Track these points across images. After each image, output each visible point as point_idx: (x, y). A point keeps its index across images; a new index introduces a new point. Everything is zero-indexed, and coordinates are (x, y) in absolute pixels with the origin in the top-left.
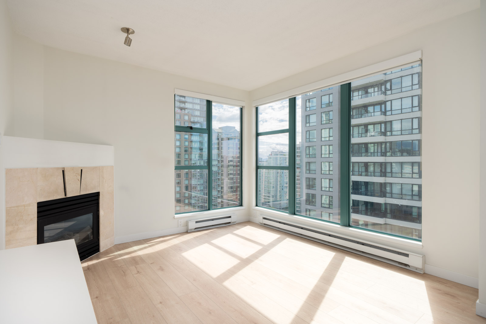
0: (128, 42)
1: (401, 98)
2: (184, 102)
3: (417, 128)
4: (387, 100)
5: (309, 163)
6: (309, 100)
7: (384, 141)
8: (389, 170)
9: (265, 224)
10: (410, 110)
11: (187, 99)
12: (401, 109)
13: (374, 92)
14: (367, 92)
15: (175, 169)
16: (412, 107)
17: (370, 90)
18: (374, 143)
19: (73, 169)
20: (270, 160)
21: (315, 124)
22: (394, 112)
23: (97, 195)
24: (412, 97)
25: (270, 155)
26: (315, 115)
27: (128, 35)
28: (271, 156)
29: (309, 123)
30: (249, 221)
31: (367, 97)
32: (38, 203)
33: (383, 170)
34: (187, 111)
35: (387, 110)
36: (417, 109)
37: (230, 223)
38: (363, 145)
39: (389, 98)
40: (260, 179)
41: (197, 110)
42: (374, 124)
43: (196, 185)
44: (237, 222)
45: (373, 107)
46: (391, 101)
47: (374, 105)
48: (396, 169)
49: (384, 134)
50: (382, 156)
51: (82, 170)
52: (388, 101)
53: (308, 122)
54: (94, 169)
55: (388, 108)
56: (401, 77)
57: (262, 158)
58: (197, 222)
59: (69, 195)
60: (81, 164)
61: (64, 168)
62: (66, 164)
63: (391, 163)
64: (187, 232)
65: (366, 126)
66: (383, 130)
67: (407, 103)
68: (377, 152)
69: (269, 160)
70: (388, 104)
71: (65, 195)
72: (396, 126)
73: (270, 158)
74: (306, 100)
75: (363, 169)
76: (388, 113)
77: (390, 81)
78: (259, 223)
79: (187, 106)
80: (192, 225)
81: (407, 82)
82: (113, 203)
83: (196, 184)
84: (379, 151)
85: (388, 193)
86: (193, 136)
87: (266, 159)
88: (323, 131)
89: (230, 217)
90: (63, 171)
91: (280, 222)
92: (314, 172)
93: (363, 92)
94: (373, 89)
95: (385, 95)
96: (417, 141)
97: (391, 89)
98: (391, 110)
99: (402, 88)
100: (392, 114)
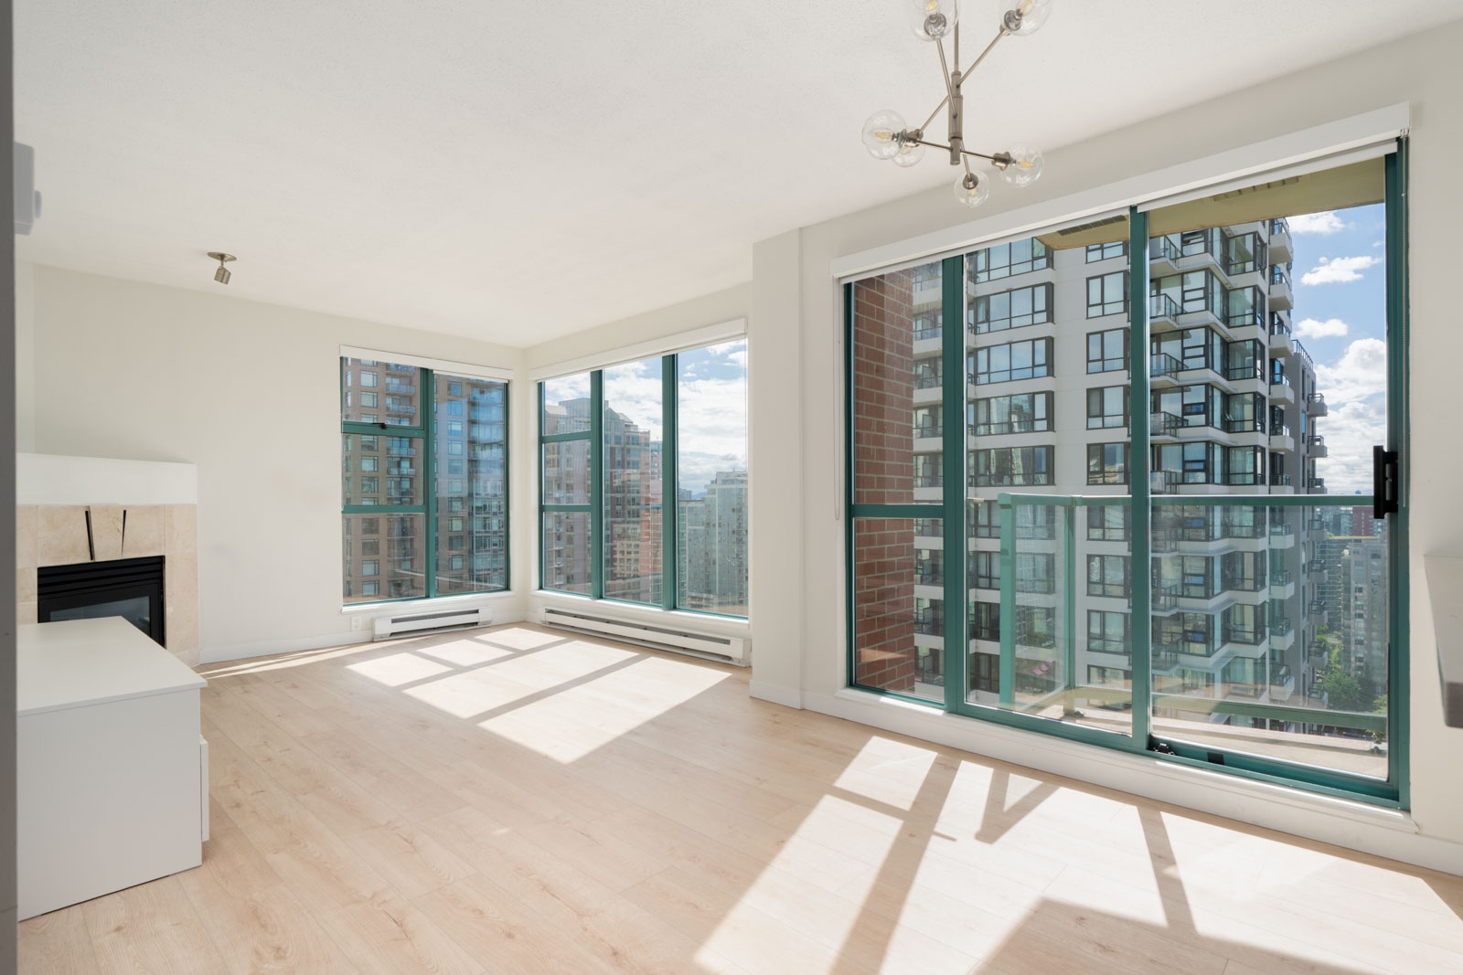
0: (222, 276)
1: (1011, 344)
3: (1044, 417)
4: (979, 346)
9: (551, 623)
10: (1029, 373)
12: (1011, 370)
15: (343, 512)
16: (1034, 366)
19: (106, 509)
20: (713, 496)
22: (994, 378)
23: (159, 562)
24: (1034, 340)
25: (712, 482)
27: (222, 264)
28: (714, 486)
30: (525, 621)
32: (40, 569)
35: (979, 371)
36: (1043, 370)
37: (476, 623)
39: (983, 340)
40: (683, 550)
43: (486, 572)
44: (493, 624)
46: (988, 348)
51: (125, 512)
52: (982, 349)
54: (154, 509)
55: (983, 366)
56: (1010, 291)
57: (690, 492)
58: (394, 621)
59: (99, 558)
60: (122, 501)
61: (89, 507)
62: (93, 499)
64: (372, 642)
67: (1023, 355)
69: (711, 496)
70: (982, 355)
71: (92, 557)
72: (1000, 412)
73: (712, 492)
76: (983, 379)
77: (987, 298)
78: (540, 623)
80: (385, 627)
81: (1022, 304)
82: (197, 580)
83: (489, 570)
85: (983, 577)
86: (481, 426)
87: (701, 493)
89: (477, 612)
90: (87, 513)
91: (575, 616)
93: (928, 323)
95: (976, 333)
96: (1044, 450)
97: (988, 320)
98: (989, 372)
99: (1010, 318)
100: (989, 383)
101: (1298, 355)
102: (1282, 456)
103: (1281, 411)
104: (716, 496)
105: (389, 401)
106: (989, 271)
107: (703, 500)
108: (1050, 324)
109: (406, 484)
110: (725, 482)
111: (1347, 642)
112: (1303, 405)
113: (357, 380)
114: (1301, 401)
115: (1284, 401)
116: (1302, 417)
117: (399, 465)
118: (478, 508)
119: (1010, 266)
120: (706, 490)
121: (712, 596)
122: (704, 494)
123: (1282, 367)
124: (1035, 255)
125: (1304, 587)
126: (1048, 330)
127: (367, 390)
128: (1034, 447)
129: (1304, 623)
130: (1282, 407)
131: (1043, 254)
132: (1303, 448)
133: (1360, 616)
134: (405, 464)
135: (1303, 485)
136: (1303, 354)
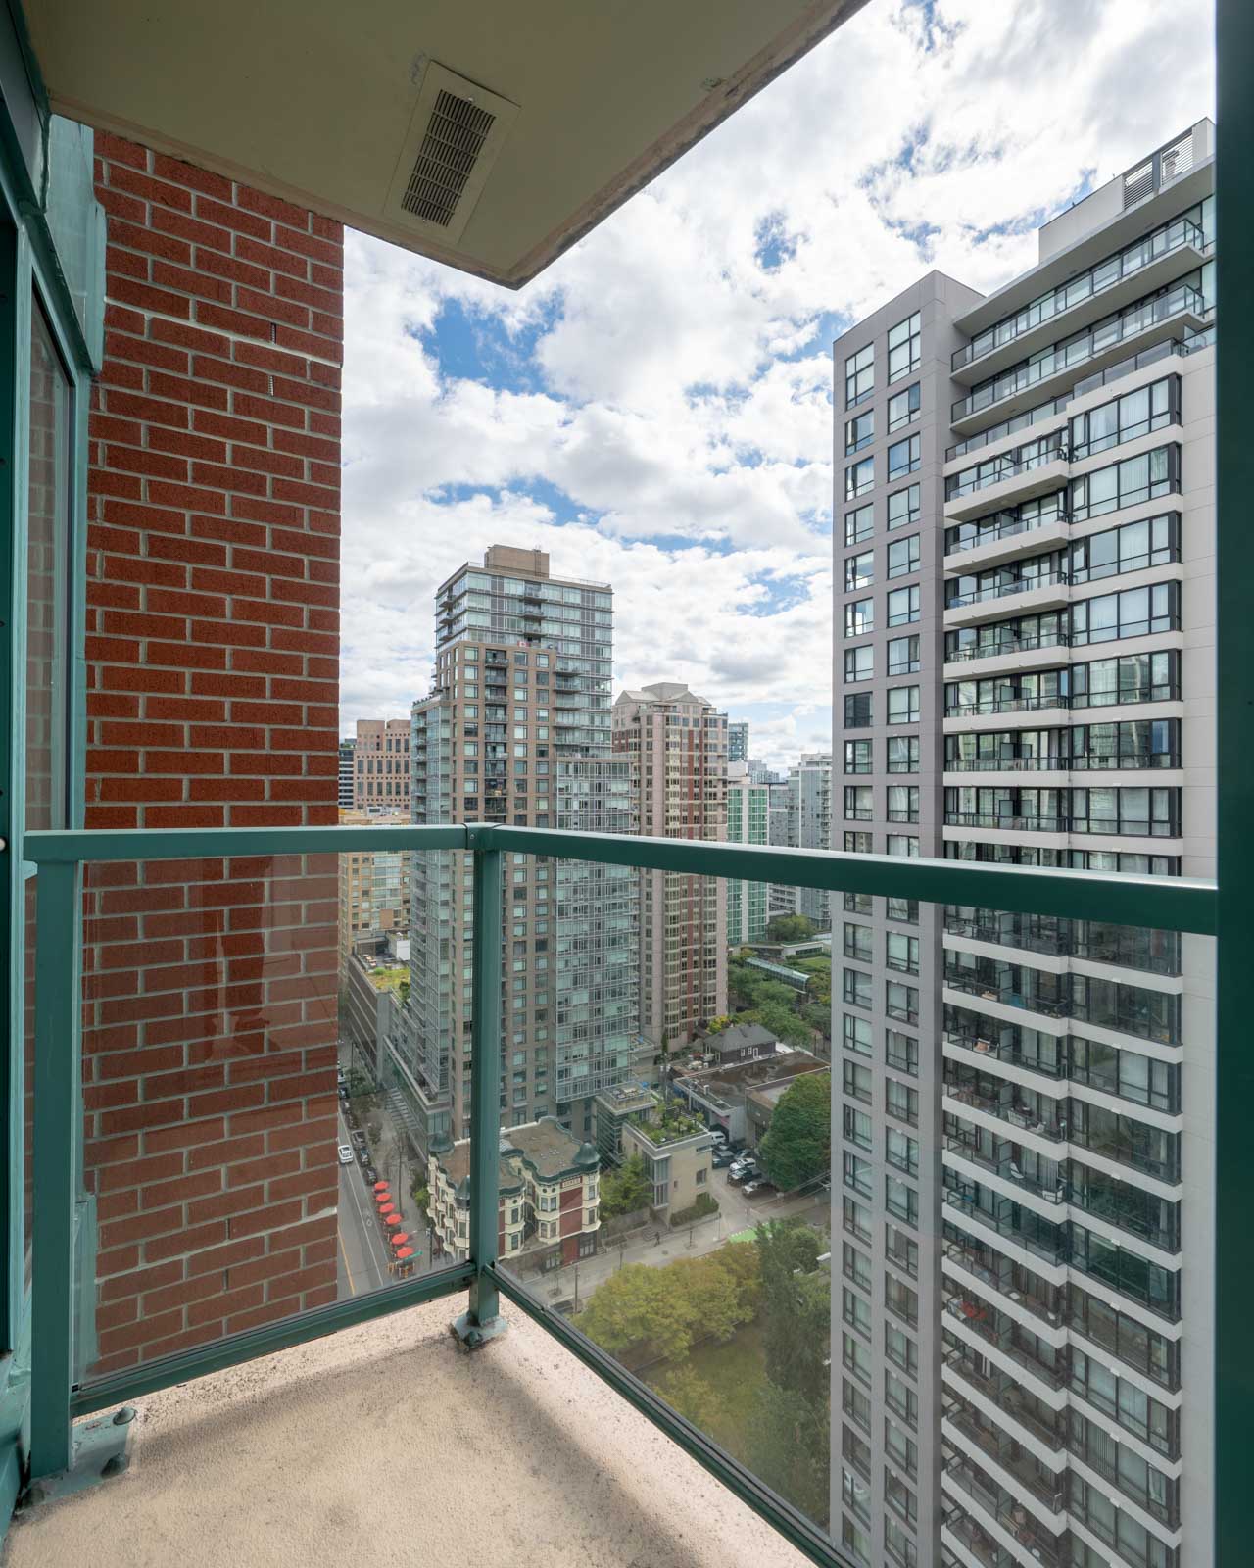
1: (1118, 593)
2: (538, 620)
4: (1075, 599)
5: (855, 788)
6: (854, 604)
7: (1066, 723)
8: (1079, 811)
10: (1144, 628)
11: (548, 611)
12: (1118, 626)
13: (1040, 575)
14: (1018, 578)
16: (1151, 618)
17: (1029, 571)
18: (1039, 730)
20: (797, 778)
21: (869, 675)
24: (1151, 587)
26: (870, 650)
28: (799, 769)
29: (855, 672)
31: (1017, 590)
33: (1065, 814)
34: (544, 644)
35: (1076, 630)
38: (1007, 736)
39: (1081, 591)
41: (573, 640)
42: (1038, 671)
45: (1035, 622)
46: (1088, 601)
47: (1038, 614)
48: (1102, 806)
49: (1068, 702)
50: (1061, 768)
52: (1079, 602)
53: (850, 669)
55: (1080, 623)
56: (1118, 528)
63: (1088, 790)
65: (1016, 676)
66: (1065, 692)
67: (1135, 608)
68: (1049, 757)
69: (795, 779)
70: (1079, 613)
72: (1103, 679)
73: (796, 774)
74: (846, 606)
75: (1007, 809)
76: (1080, 639)
77: (1086, 541)
79: (548, 629)
81: (1134, 542)
84: (1055, 754)
88: (893, 695)
92: (866, 816)
93: (1008, 577)
94: (1036, 567)
96: (1165, 724)
97: (1087, 566)
98: (1088, 631)
99: (1119, 561)
100: (1089, 643)
104: (800, 778)
105: (487, 692)
106: (1089, 506)
107: (786, 782)
108: (1176, 564)
109: (500, 767)
110: (809, 764)
113: (462, 674)
117: (494, 749)
118: (561, 789)
119: (1119, 497)
120: (789, 772)
124: (1153, 479)
126: (1173, 571)
127: (468, 683)
128: (1151, 721)
131: (1164, 475)
134: (500, 749)
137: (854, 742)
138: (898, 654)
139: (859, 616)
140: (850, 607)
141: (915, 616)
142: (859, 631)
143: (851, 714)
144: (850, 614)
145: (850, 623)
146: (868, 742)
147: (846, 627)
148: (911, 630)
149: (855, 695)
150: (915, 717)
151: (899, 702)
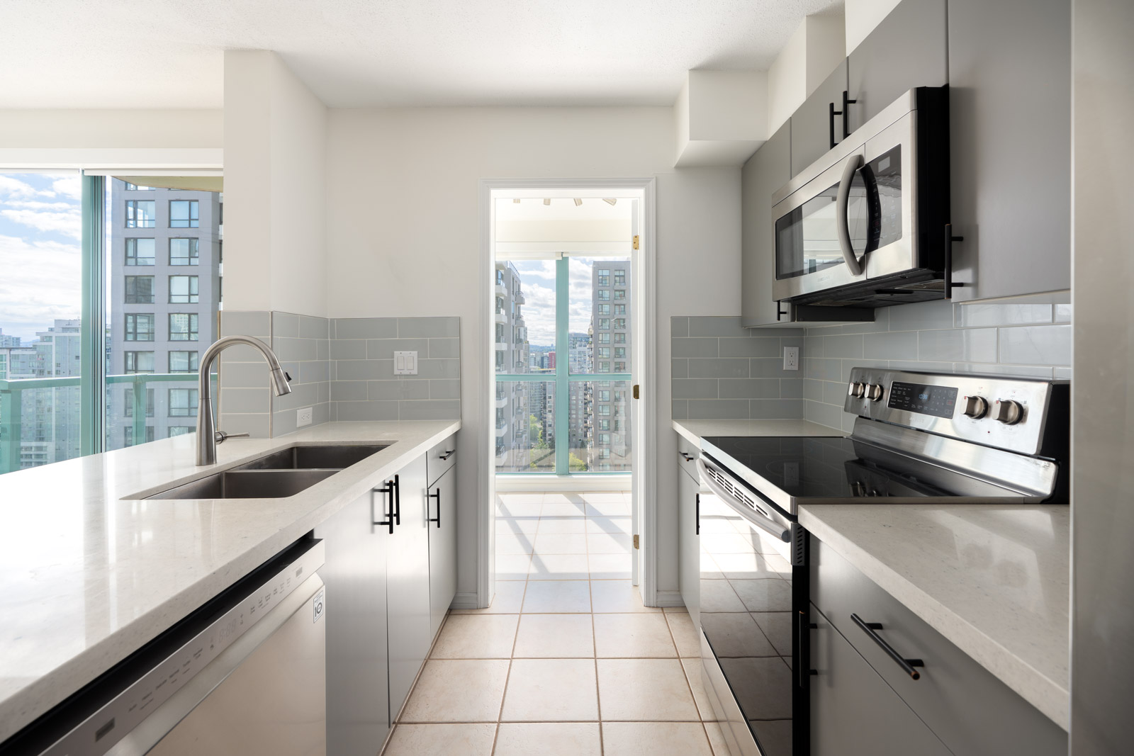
5: (135, 353)
26: (152, 242)
29: (136, 258)
69: (46, 344)
73: (48, 339)
87: (33, 341)
101: (510, 269)
102: (502, 326)
103: (502, 300)
104: (53, 343)
107: (34, 348)
110: (65, 329)
111: (545, 426)
112: (513, 298)
114: (512, 295)
115: (503, 295)
116: (512, 304)
120: (39, 338)
121: (44, 444)
122: (37, 342)
123: (502, 275)
125: (513, 400)
129: (513, 420)
130: (503, 298)
132: (513, 322)
133: (550, 411)
135: (513, 342)
136: (512, 268)
137: (135, 316)
138: (180, 248)
139: (140, 211)
140: (131, 203)
141: (194, 224)
142: (140, 224)
143: (131, 292)
144: (131, 209)
145: (131, 216)
146: (150, 316)
147: (127, 219)
148: (191, 233)
149: (136, 277)
150: (194, 299)
151: (180, 286)
